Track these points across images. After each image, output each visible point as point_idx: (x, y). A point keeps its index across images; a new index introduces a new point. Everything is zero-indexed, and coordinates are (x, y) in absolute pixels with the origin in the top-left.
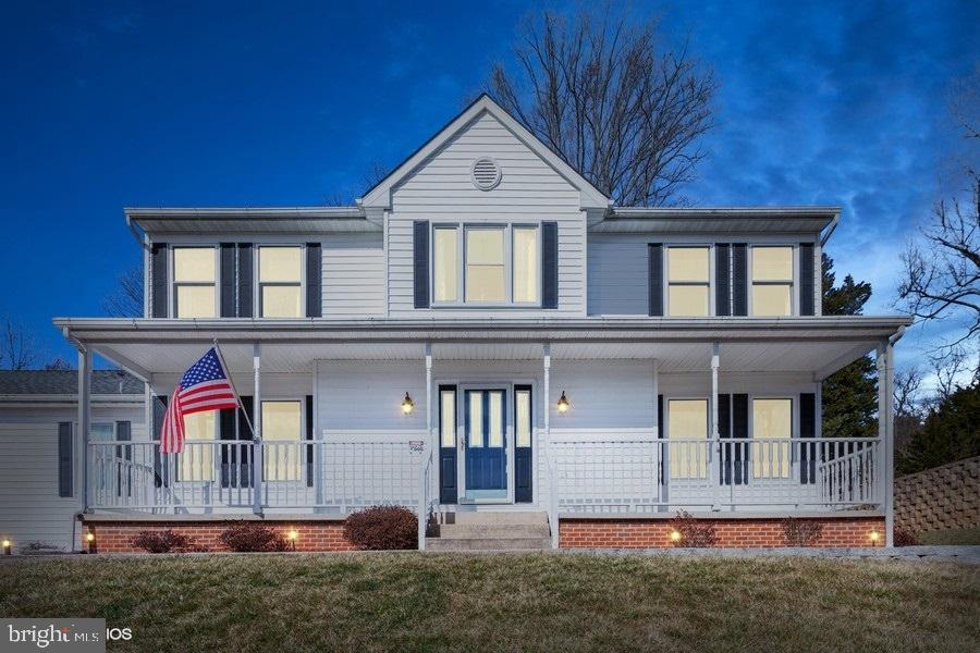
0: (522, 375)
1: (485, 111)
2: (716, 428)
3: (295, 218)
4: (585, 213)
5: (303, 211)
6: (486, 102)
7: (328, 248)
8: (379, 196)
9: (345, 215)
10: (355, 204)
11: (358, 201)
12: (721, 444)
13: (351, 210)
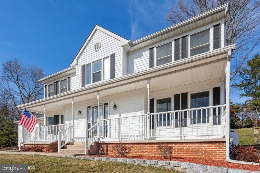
0: (106, 100)
1: (97, 29)
2: (148, 110)
3: (63, 73)
4: (122, 47)
5: (63, 71)
6: (97, 27)
7: (72, 77)
8: (75, 62)
9: (71, 69)
10: (71, 66)
11: (71, 65)
12: (150, 116)
13: (70, 68)
